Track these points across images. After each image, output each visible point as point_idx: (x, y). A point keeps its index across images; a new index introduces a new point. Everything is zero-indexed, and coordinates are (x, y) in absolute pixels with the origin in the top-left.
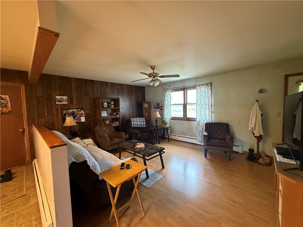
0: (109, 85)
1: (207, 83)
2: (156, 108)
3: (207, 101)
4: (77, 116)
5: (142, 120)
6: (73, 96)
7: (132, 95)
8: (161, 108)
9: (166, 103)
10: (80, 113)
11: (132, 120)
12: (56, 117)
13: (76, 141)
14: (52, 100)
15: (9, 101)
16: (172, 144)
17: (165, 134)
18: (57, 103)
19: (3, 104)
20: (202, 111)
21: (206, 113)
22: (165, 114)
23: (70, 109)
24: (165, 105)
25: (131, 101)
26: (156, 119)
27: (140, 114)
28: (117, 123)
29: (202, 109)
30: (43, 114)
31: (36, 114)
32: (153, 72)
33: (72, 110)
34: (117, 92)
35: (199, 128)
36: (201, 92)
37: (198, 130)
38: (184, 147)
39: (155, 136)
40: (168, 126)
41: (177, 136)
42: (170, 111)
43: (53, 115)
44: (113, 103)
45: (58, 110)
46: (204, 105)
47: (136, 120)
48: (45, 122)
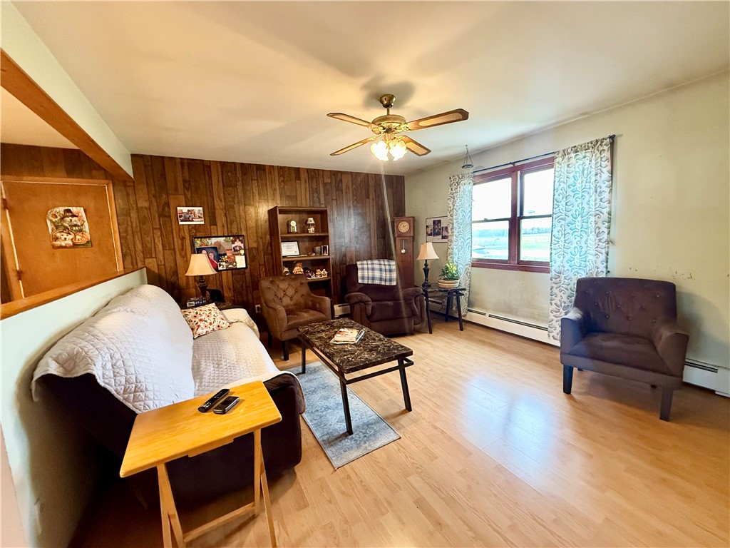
0: (303, 176)
1: (597, 141)
2: (431, 235)
3: (592, 203)
4: (225, 254)
5: (387, 267)
6: (217, 207)
7: (367, 200)
8: (445, 233)
9: (458, 217)
10: (233, 246)
11: (359, 267)
12: (180, 254)
14: (169, 216)
15: (85, 219)
16: (470, 338)
17: (454, 309)
18: (181, 223)
19: (76, 226)
20: (571, 238)
21: (583, 245)
22: (456, 251)
23: (210, 237)
24: (455, 225)
25: (363, 215)
26: (426, 265)
27: (385, 254)
28: (322, 272)
29: (571, 232)
30: (153, 248)
31: (139, 247)
32: (388, 114)
33: (214, 240)
34: (326, 194)
35: (559, 294)
36: (571, 175)
37: (557, 300)
38: (503, 349)
39: (417, 311)
40: (461, 283)
41: (488, 314)
42: (469, 241)
43: (174, 250)
44: (313, 222)
45: (183, 239)
46: (579, 219)
47: (370, 266)
48: (158, 265)
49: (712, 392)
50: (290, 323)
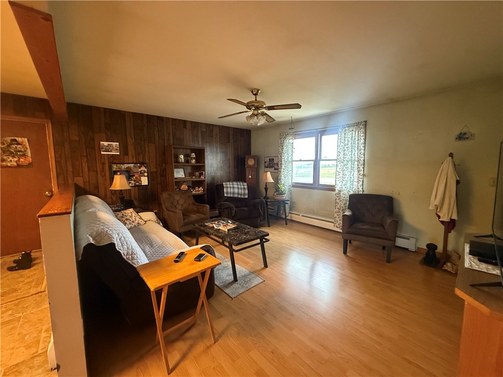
0: (189, 126)
1: (359, 123)
2: (267, 167)
3: (356, 154)
4: (134, 176)
5: (242, 187)
6: (129, 143)
7: (228, 144)
8: (276, 167)
9: (285, 157)
10: (140, 170)
11: (224, 186)
12: (101, 175)
13: (126, 214)
14: (94, 148)
15: (28, 147)
16: (290, 229)
17: (281, 212)
18: (102, 153)
19: (20, 151)
20: (346, 172)
21: (352, 177)
22: (283, 178)
23: (123, 164)
24: (283, 162)
25: (225, 153)
26: (266, 186)
27: (240, 176)
28: (200, 189)
29: (346, 169)
30: (81, 170)
31: (70, 168)
32: (256, 100)
33: (126, 166)
34: (203, 139)
35: (340, 203)
36: (346, 139)
37: (338, 206)
38: (311, 234)
39: (262, 213)
40: (285, 197)
41: (301, 215)
42: (291, 172)
43: (97, 171)
44: (194, 156)
45: (104, 164)
46: (350, 162)
47: (231, 186)
48: (84, 182)
49: (407, 249)
50: (185, 221)
